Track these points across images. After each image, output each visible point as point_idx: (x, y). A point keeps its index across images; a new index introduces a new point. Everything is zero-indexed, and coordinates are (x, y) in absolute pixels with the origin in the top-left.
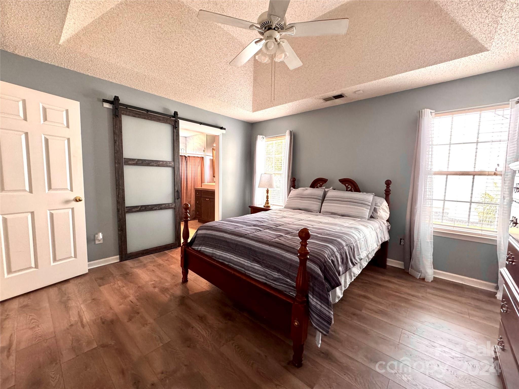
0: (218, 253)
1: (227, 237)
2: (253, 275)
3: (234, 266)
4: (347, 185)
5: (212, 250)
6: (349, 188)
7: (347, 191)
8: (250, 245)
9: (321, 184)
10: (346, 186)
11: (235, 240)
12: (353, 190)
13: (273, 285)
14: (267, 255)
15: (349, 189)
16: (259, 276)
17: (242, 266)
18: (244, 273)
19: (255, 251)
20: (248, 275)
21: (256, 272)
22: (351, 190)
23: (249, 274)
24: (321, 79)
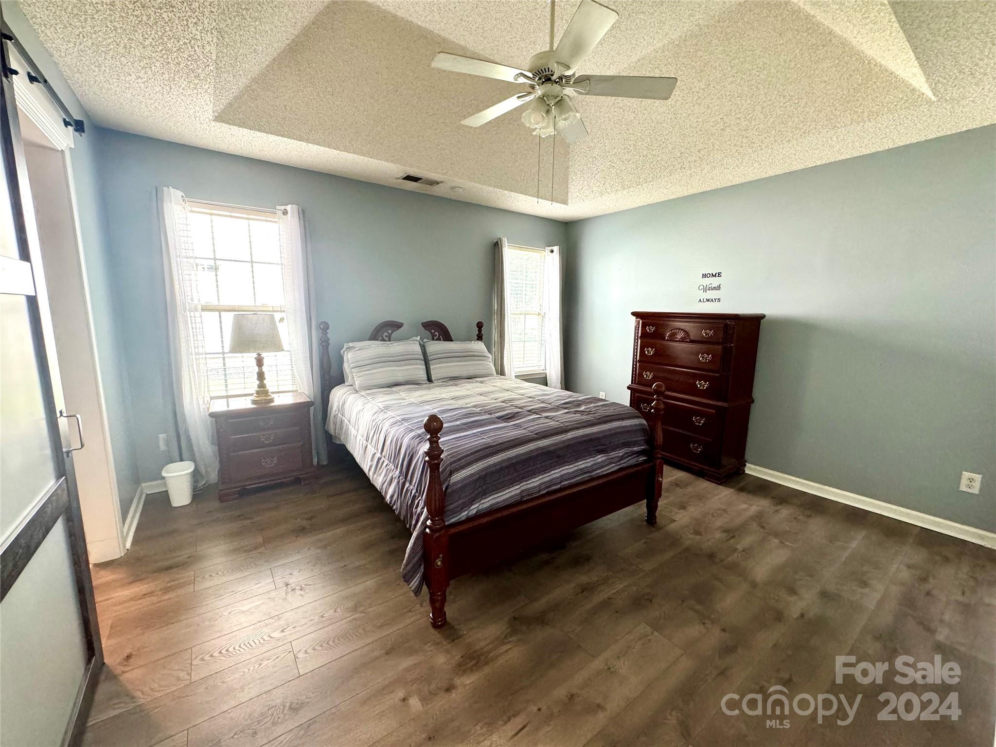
0: (534, 482)
1: (545, 444)
2: (602, 472)
3: (573, 481)
4: (433, 331)
5: (518, 487)
6: (436, 335)
7: (433, 339)
8: (587, 435)
9: (390, 332)
10: (431, 333)
11: (564, 442)
12: (442, 339)
13: (625, 465)
14: (611, 435)
15: (435, 338)
16: (608, 467)
17: (583, 471)
18: (590, 478)
19: (598, 439)
20: (596, 476)
21: (601, 465)
22: (439, 339)
23: (597, 474)
24: (439, 147)
